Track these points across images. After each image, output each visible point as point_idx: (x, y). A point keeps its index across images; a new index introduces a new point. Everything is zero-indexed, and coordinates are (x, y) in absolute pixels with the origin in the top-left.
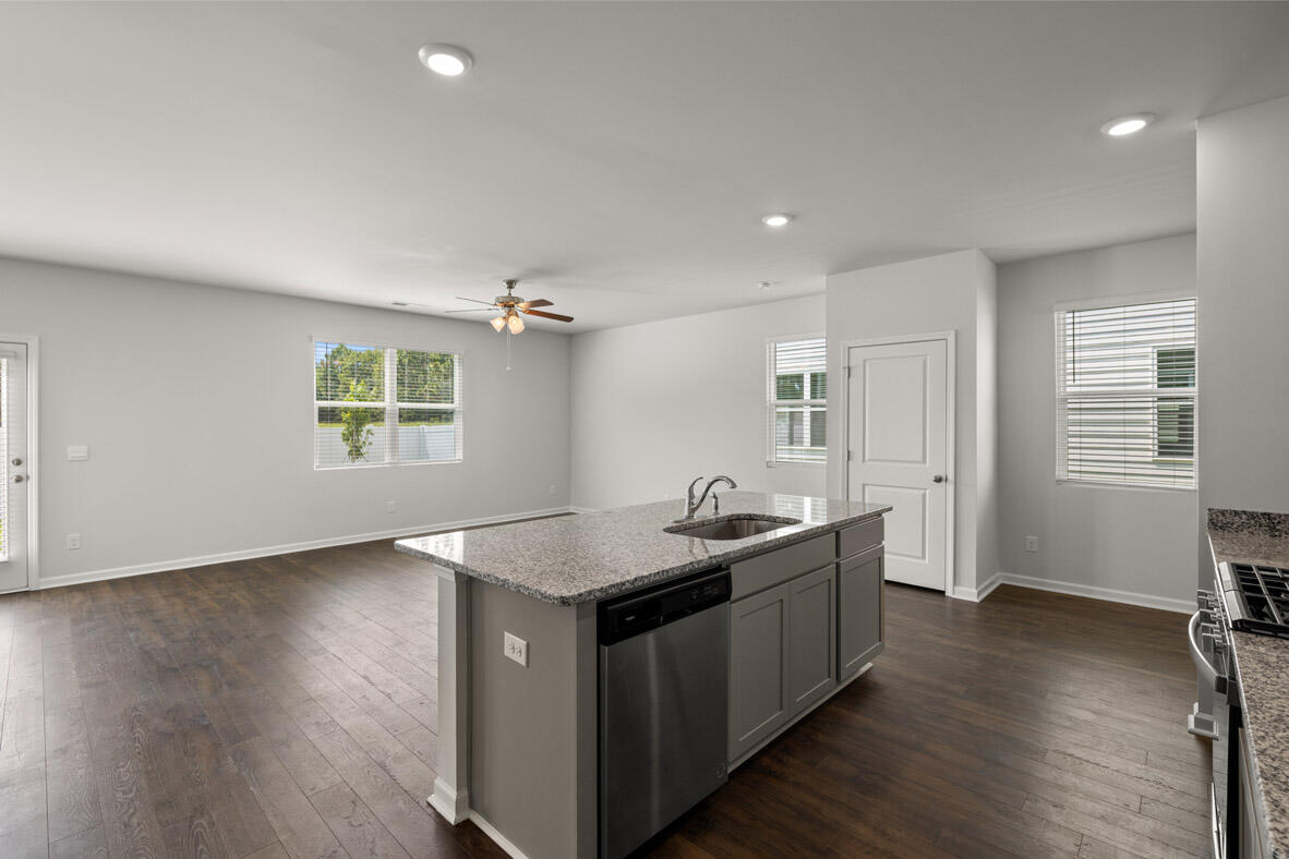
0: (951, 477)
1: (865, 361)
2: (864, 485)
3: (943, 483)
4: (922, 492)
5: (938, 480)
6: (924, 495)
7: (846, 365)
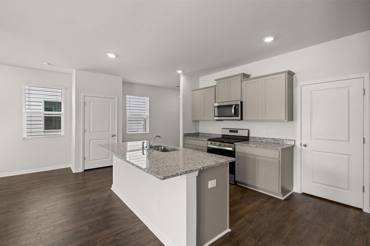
0: (116, 135)
1: (90, 101)
2: (90, 140)
3: (114, 137)
4: (108, 140)
5: (113, 136)
6: (109, 140)
7: (84, 101)
